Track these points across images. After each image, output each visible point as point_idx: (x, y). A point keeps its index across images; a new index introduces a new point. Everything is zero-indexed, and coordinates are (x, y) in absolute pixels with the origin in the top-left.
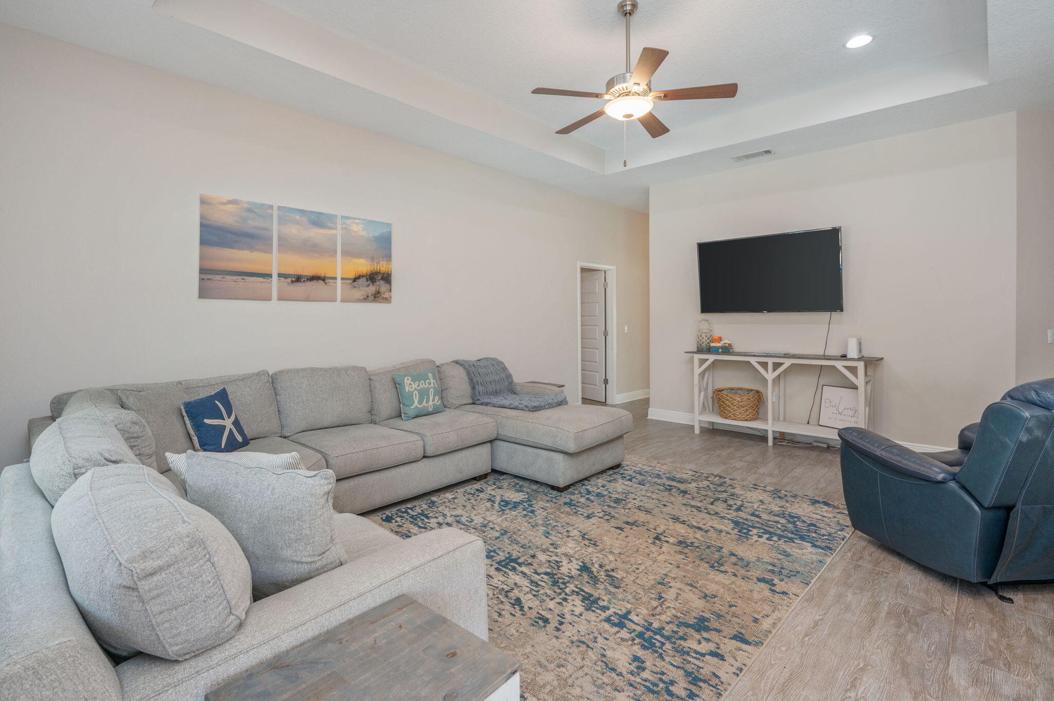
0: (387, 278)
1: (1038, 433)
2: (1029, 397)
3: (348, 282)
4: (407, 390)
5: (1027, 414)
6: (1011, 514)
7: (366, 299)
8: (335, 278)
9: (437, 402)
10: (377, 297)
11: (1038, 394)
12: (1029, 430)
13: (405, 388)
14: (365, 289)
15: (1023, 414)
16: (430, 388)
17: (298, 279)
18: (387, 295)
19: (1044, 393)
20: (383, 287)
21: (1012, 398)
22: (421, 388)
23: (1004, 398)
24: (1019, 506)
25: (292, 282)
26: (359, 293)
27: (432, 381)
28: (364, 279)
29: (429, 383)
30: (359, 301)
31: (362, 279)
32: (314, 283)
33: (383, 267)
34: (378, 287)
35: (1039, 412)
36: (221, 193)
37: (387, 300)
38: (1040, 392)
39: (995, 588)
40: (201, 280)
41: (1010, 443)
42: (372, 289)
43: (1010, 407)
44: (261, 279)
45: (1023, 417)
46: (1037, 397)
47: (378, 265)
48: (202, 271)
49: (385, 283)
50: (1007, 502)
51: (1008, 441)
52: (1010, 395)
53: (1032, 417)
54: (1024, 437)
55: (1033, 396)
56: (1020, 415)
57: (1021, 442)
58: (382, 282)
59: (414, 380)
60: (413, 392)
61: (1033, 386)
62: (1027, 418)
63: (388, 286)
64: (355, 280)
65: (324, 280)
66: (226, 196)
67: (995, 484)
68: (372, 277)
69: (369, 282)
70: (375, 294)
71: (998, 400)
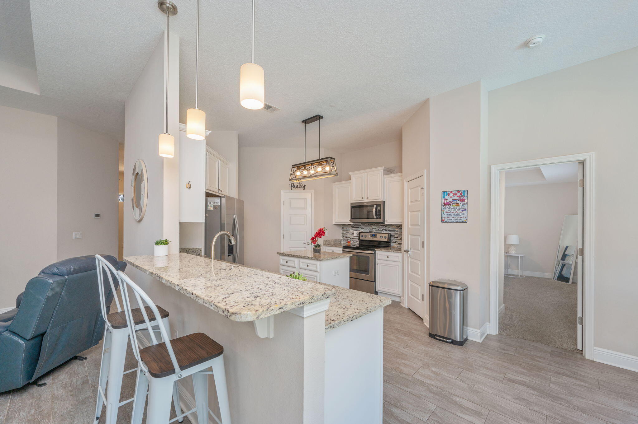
1: (58, 290)
2: (53, 271)
5: (51, 281)
6: (44, 337)
11: (58, 269)
12: (52, 289)
15: (49, 281)
19: (61, 268)
21: (44, 273)
23: (40, 274)
24: (49, 331)
35: (59, 278)
38: (59, 268)
39: (35, 383)
41: (42, 298)
43: (43, 278)
45: (49, 282)
46: (58, 271)
50: (41, 331)
51: (41, 298)
52: (43, 272)
53: (54, 282)
54: (50, 293)
55: (56, 270)
56: (48, 282)
57: (48, 296)
61: (55, 265)
62: (51, 283)
67: (33, 325)
71: (36, 275)
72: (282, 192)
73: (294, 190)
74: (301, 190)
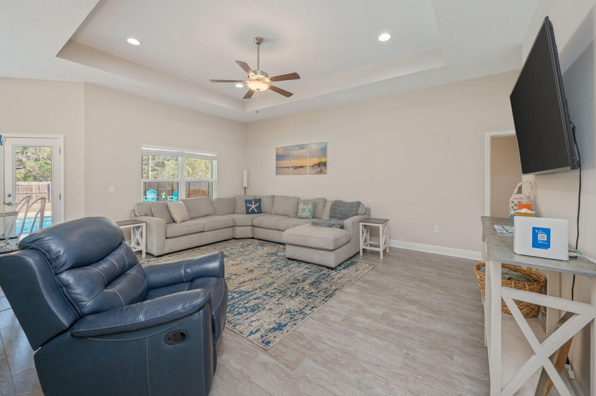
0: (325, 164)
3: (311, 167)
4: (299, 208)
7: (317, 173)
8: (307, 166)
9: (308, 214)
10: (321, 172)
13: (299, 206)
14: (317, 169)
16: (307, 209)
17: (296, 168)
18: (324, 171)
20: (323, 168)
25: (295, 169)
26: (315, 171)
28: (316, 166)
29: (308, 207)
30: (315, 174)
31: (315, 166)
32: (300, 169)
33: (323, 160)
34: (321, 168)
36: (279, 146)
37: (325, 173)
40: (276, 170)
42: (319, 169)
44: (288, 169)
48: (277, 168)
58: (323, 166)
60: (301, 208)
63: (325, 167)
64: (313, 166)
65: (303, 167)
66: (281, 146)
68: (319, 165)
69: (318, 167)
70: (320, 171)
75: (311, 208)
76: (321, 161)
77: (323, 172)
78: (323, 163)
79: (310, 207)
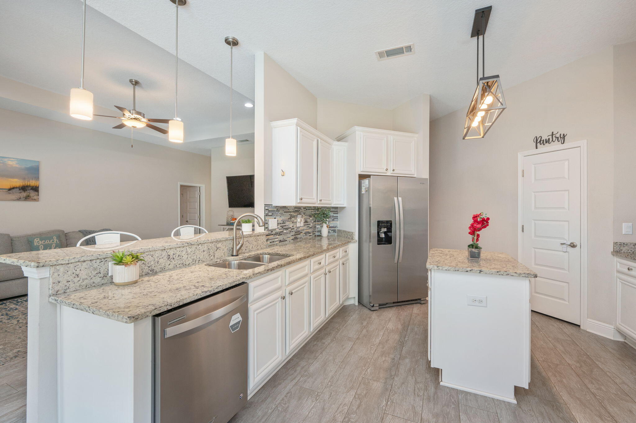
0: (36, 189)
4: (35, 245)
7: (19, 199)
10: (27, 198)
13: (34, 244)
14: (18, 194)
16: (53, 244)
18: (35, 197)
20: (32, 194)
22: (46, 244)
27: (55, 240)
28: (18, 189)
29: (54, 241)
30: (13, 200)
31: (16, 189)
33: (33, 183)
34: (28, 193)
37: (35, 200)
42: (24, 194)
47: (29, 182)
49: (34, 191)
58: (31, 191)
59: (41, 240)
60: (39, 246)
63: (37, 193)
64: (10, 189)
68: (24, 188)
69: (21, 191)
72: (520, 156)
73: (542, 149)
74: (556, 145)
75: (58, 242)
76: (26, 184)
77: (32, 199)
78: (33, 187)
79: (56, 241)
